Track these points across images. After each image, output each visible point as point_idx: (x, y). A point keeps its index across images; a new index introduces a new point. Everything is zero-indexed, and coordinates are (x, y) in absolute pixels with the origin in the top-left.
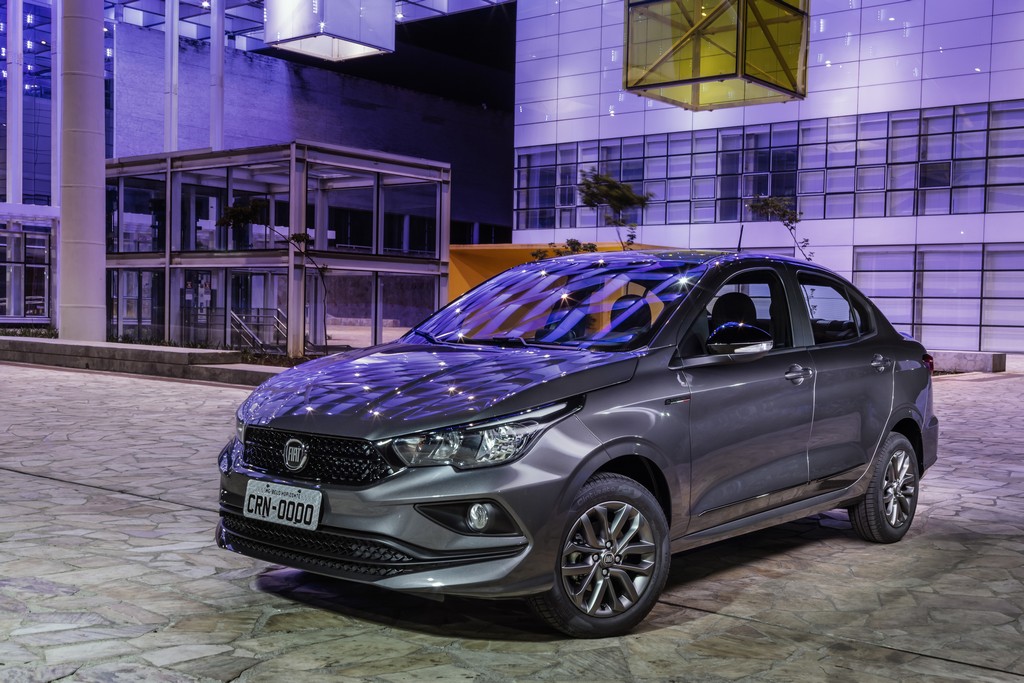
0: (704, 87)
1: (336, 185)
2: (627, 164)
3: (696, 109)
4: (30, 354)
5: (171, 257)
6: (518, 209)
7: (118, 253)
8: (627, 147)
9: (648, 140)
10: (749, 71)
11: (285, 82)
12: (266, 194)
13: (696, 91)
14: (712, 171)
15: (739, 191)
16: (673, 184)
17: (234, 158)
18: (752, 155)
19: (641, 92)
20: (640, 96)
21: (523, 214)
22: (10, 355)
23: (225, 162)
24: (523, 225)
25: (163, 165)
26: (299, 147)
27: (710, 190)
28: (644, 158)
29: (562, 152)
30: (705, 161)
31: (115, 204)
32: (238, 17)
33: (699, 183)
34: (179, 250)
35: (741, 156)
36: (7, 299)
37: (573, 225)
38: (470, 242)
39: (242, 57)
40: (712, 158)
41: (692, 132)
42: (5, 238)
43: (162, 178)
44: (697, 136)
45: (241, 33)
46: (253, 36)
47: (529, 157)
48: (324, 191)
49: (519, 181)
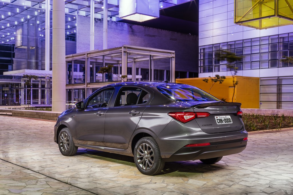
0: (263, 20)
1: (138, 60)
2: (237, 50)
3: (261, 29)
4: (41, 116)
5: (87, 85)
6: (200, 66)
7: (72, 84)
8: (237, 44)
9: (245, 41)
10: (279, 14)
11: (127, 30)
12: (117, 64)
13: (261, 22)
14: (267, 51)
15: (277, 57)
16: (253, 56)
17: (105, 52)
18: (282, 44)
19: (240, 24)
20: (240, 25)
21: (202, 68)
22: (36, 116)
23: (102, 54)
24: (202, 72)
25: (84, 56)
26: (125, 48)
27: (267, 57)
28: (243, 47)
29: (214, 47)
30: (265, 47)
31: (71, 69)
32: (112, 11)
33: (263, 55)
34: (89, 82)
35: (278, 45)
36: (45, 99)
37: (219, 71)
38: (186, 77)
39: (114, 23)
40: (267, 46)
41: (260, 37)
42: (45, 81)
43: (84, 60)
44: (262, 39)
45: (114, 16)
46: (117, 16)
47: (204, 49)
48: (135, 62)
49: (201, 57)
